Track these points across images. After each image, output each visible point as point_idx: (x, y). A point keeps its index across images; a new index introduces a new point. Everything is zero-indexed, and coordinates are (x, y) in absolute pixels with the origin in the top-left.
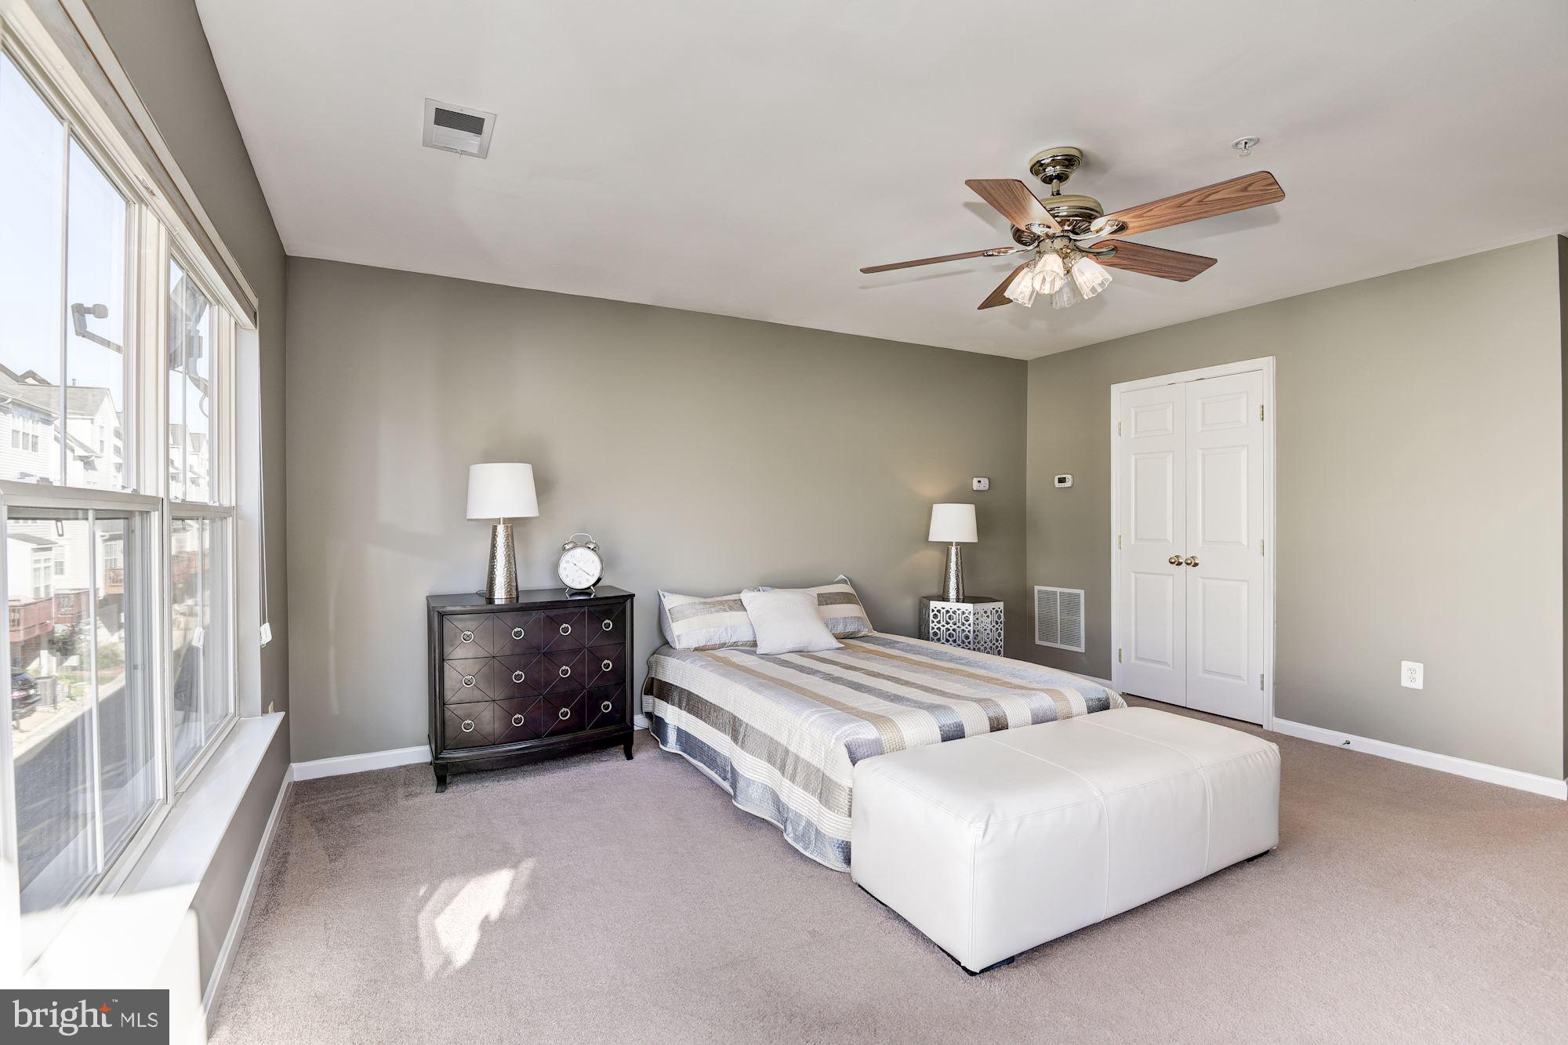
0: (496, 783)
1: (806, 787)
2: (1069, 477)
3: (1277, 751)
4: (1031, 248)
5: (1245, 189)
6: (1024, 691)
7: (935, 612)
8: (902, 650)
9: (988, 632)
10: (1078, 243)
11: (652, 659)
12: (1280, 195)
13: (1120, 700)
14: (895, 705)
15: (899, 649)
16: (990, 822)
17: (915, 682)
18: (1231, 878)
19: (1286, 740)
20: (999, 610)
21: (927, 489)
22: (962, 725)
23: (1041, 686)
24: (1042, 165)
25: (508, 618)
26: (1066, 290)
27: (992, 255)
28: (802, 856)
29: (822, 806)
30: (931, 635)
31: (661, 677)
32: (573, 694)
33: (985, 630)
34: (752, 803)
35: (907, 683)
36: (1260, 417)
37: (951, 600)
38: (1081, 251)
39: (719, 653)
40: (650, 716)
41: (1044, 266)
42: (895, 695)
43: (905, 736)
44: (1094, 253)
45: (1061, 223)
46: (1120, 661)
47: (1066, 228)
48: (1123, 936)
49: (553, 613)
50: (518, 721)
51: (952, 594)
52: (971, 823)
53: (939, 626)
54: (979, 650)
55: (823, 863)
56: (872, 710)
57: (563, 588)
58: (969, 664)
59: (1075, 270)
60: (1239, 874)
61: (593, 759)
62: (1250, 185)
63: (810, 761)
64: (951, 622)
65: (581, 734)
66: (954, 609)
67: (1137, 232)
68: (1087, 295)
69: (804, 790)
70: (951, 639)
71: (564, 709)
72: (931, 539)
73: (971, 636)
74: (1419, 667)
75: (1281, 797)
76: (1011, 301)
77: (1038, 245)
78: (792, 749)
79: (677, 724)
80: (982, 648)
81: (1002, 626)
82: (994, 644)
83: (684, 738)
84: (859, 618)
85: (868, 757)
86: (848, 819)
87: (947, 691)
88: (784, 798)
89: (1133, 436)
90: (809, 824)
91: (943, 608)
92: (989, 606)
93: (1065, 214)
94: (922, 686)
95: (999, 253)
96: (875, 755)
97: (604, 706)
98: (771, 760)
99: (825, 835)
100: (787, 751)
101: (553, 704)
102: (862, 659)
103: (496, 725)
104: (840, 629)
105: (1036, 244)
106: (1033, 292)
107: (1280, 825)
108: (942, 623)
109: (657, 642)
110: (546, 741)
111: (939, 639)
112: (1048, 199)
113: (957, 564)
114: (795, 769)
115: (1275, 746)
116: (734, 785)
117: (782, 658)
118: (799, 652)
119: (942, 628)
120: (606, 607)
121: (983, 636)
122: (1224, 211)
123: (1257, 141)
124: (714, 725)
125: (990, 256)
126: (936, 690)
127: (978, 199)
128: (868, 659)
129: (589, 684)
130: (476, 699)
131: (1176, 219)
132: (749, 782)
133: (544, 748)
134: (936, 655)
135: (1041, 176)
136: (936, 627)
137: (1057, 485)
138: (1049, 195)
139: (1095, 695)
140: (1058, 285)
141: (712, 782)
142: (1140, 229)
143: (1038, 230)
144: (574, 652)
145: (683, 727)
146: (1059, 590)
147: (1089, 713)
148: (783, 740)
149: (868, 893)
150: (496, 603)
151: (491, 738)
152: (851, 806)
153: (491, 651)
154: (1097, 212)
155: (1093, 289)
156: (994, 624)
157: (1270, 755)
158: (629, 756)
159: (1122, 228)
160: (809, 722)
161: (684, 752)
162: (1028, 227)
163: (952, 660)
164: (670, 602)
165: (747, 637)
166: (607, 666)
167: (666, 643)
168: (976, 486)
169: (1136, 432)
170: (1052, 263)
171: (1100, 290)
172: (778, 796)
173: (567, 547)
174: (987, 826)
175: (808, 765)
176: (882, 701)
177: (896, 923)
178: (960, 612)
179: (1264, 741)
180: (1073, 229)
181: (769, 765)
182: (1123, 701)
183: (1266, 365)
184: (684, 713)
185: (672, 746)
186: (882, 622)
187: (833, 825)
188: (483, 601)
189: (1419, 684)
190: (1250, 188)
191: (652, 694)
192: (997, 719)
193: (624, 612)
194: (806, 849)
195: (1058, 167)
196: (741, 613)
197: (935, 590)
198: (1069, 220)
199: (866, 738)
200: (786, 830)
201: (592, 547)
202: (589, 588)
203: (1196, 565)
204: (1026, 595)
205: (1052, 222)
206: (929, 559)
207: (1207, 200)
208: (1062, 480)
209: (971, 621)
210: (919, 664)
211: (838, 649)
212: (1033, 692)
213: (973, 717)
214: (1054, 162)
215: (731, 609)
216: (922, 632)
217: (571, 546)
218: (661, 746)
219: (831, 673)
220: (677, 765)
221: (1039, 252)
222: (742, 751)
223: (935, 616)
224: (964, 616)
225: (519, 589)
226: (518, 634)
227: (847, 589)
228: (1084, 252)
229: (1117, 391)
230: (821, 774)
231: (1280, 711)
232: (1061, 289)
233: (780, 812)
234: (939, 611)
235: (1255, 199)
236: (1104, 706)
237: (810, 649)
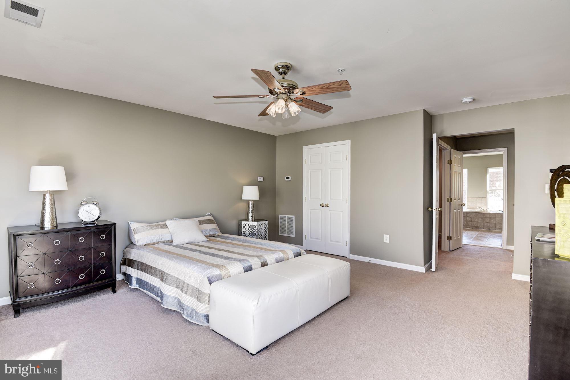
0: (47, 310)
1: (191, 296)
2: (290, 177)
3: (350, 265)
4: (274, 96)
5: (340, 85)
6: (273, 252)
7: (244, 225)
8: (231, 240)
9: (263, 231)
10: (290, 97)
11: (126, 250)
12: (350, 88)
13: (304, 252)
14: (227, 261)
15: (230, 240)
16: (259, 300)
17: (235, 251)
18: (336, 307)
19: (353, 261)
20: (267, 224)
21: (242, 181)
22: (252, 266)
23: (279, 250)
24: (279, 68)
25: (52, 236)
26: (287, 112)
27: (262, 97)
28: (190, 322)
29: (198, 302)
30: (243, 234)
31: (129, 257)
32: (86, 268)
33: (262, 231)
34: (169, 304)
35: (232, 252)
36: (346, 159)
37: (250, 221)
38: (291, 99)
39: (155, 246)
40: (124, 274)
41: (279, 103)
42: (227, 257)
43: (230, 272)
44: (296, 101)
45: (285, 89)
46: (306, 239)
47: (286, 91)
48: (304, 332)
49: (75, 233)
50: (58, 281)
51: (250, 219)
52: (253, 301)
53: (246, 230)
54: (259, 238)
55: (198, 324)
56: (218, 263)
57: (81, 222)
58: (255, 243)
59: (289, 106)
60: (339, 306)
61: (97, 294)
62: (342, 84)
63: (194, 285)
64: (250, 229)
65: (90, 285)
66: (251, 224)
67: (308, 95)
68: (293, 115)
69: (191, 297)
70: (250, 235)
71: (81, 275)
72: (243, 198)
73: (257, 233)
74: (388, 236)
75: (351, 279)
76: (268, 115)
77: (277, 96)
78: (186, 281)
79: (136, 276)
80: (261, 237)
81: (267, 229)
82: (265, 236)
83: (140, 282)
84: (215, 229)
85: (216, 281)
86: (209, 305)
87: (247, 254)
88: (182, 301)
89: (310, 164)
90: (193, 309)
91: (247, 224)
92: (263, 222)
93: (286, 86)
94: (238, 253)
95: (264, 97)
96: (219, 280)
97: (102, 272)
98: (177, 287)
99: (199, 313)
100: (184, 283)
101: (75, 273)
102: (216, 244)
103: (47, 284)
104: (208, 234)
105: (276, 95)
106: (275, 112)
107: (350, 288)
108: (247, 229)
109: (128, 243)
110: (72, 289)
111: (245, 235)
112: (281, 80)
113: (252, 208)
114: (187, 289)
115: (349, 263)
116: (162, 299)
117: (184, 246)
118: (191, 243)
119: (247, 231)
120: (102, 229)
121: (261, 233)
122: (334, 91)
123: (345, 70)
124: (153, 275)
125: (261, 97)
126: (242, 254)
127: (256, 76)
128: (218, 244)
129: (94, 263)
130: (35, 273)
131: (319, 92)
132: (168, 297)
133: (72, 292)
134: (244, 241)
135: (278, 71)
136: (244, 231)
137: (286, 180)
138: (281, 79)
139: (296, 251)
140: (284, 110)
141: (152, 298)
142: (309, 95)
143: (277, 90)
144: (86, 249)
145: (139, 277)
146: (286, 216)
147: (294, 257)
148: (182, 278)
149: (216, 332)
150: (45, 229)
151: (44, 290)
152: (209, 300)
153: (43, 251)
154: (296, 87)
155: (295, 113)
156: (265, 229)
157: (347, 266)
158: (114, 292)
159: (304, 93)
160: (193, 270)
161: (140, 287)
162: (274, 89)
163: (250, 242)
164: (134, 226)
165: (168, 238)
166: (103, 254)
167: (132, 243)
168: (259, 180)
169: (311, 162)
170: (281, 103)
171: (297, 114)
172: (180, 301)
173: (83, 204)
174: (258, 301)
175: (193, 287)
176: (222, 259)
177: (226, 342)
178: (253, 225)
179: (346, 262)
180: (289, 92)
181: (176, 289)
182: (305, 252)
183: (348, 142)
184: (140, 271)
185: (134, 285)
186: (224, 230)
187: (202, 309)
188: (39, 229)
189: (388, 241)
190: (342, 85)
191: (125, 265)
192: (264, 262)
193: (111, 231)
194: (191, 320)
195: (284, 69)
196: (167, 229)
197: (244, 217)
198: (287, 88)
199: (216, 274)
200: (183, 313)
201: (95, 203)
202: (94, 221)
203: (328, 206)
204: (276, 218)
205: (281, 88)
206: (242, 206)
207: (329, 87)
208: (288, 178)
209: (257, 228)
210: (237, 245)
211: (206, 241)
212: (276, 252)
213: (255, 262)
214: (283, 67)
215: (162, 227)
216: (239, 233)
217: (84, 203)
218: (129, 286)
219: (203, 251)
220: (137, 293)
221: (278, 98)
222: (166, 285)
223: (244, 227)
224: (254, 226)
225: (58, 222)
226: (57, 243)
227: (211, 218)
228: (293, 100)
229: (305, 148)
230: (198, 290)
231: (352, 252)
232: (285, 112)
233: (181, 307)
234: (245, 225)
235: (343, 89)
236: (299, 255)
237: (195, 242)
